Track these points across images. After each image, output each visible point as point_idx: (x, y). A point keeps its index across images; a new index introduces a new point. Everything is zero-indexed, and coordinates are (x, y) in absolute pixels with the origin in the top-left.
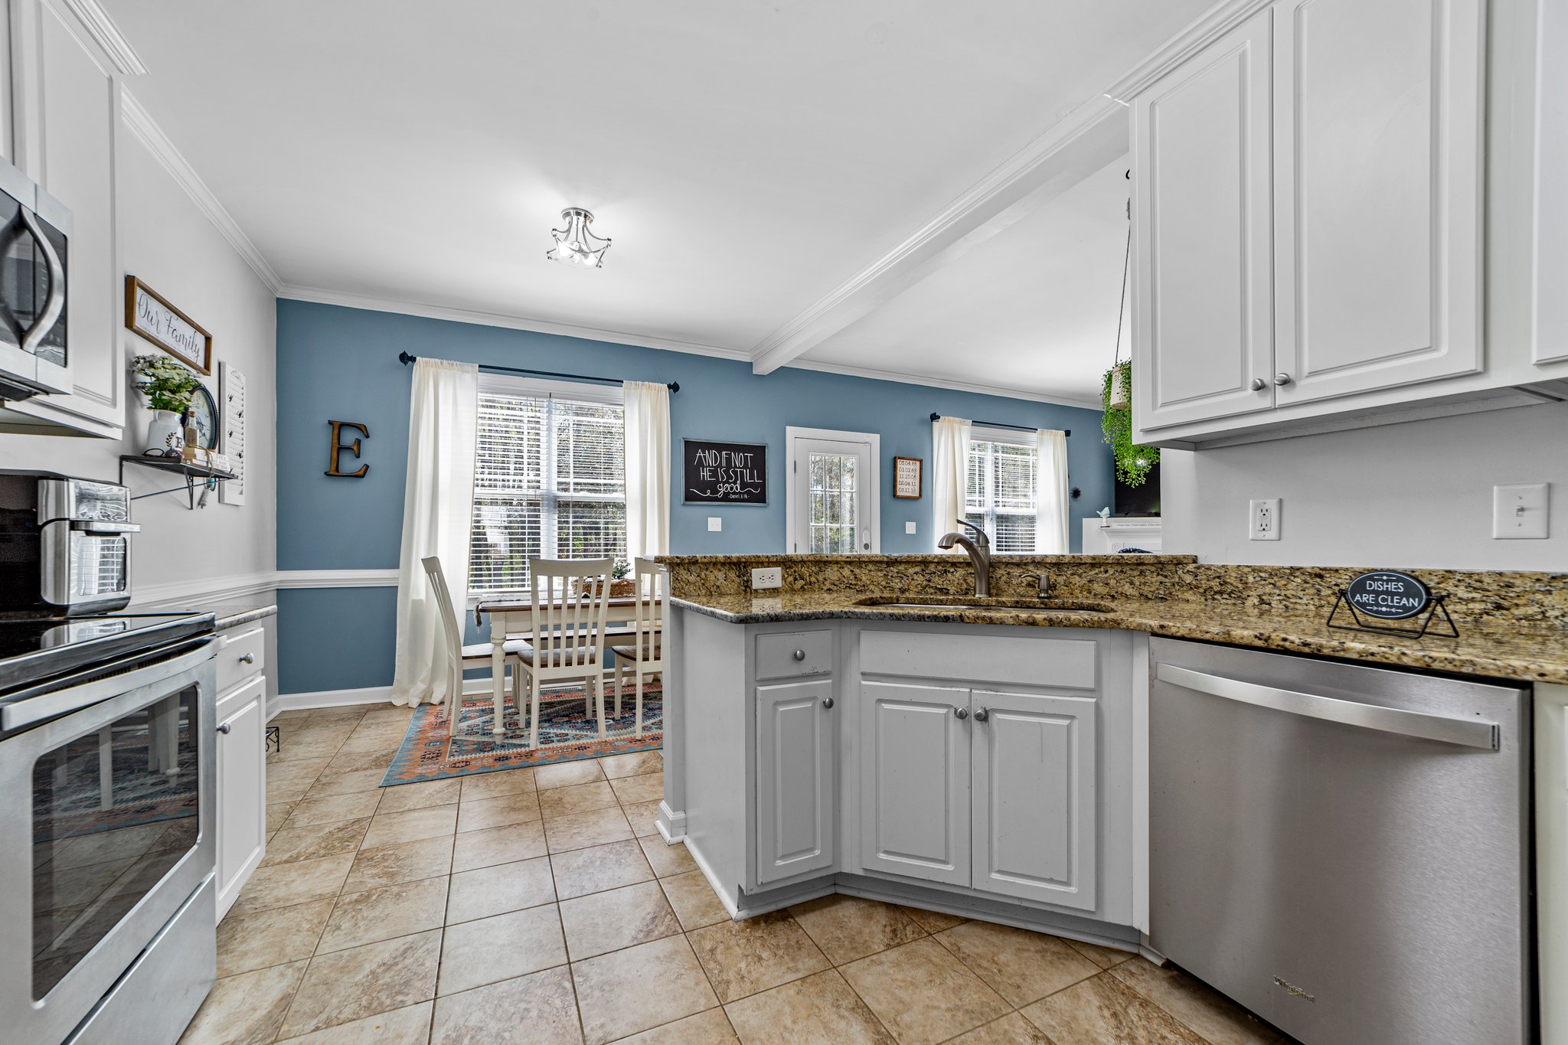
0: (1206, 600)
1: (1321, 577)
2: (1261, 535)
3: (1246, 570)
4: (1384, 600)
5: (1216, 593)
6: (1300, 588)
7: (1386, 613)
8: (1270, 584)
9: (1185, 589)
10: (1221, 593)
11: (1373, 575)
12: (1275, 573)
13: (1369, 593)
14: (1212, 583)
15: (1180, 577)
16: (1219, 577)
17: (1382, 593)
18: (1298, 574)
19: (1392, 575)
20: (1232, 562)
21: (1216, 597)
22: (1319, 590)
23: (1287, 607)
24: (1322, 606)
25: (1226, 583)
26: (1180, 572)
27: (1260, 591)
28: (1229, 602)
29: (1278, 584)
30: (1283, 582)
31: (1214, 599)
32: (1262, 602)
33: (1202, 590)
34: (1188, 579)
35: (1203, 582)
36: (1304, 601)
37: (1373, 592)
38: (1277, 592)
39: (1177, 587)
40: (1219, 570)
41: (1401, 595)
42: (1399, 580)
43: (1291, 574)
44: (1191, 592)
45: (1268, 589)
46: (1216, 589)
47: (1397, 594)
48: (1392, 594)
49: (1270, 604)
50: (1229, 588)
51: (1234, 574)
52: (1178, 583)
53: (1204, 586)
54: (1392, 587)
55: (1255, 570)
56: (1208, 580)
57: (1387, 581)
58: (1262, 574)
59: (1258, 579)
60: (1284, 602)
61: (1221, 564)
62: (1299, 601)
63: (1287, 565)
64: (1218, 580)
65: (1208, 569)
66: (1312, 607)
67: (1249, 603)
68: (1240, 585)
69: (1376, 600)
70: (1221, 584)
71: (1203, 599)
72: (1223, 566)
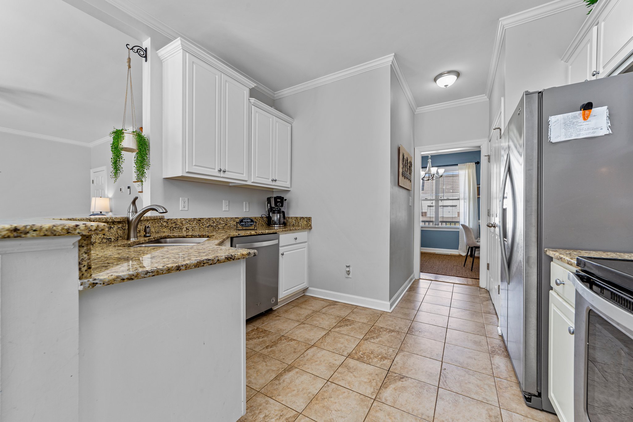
0: (171, 231)
1: (200, 220)
2: (183, 209)
3: (183, 220)
4: (247, 223)
5: (174, 228)
6: (196, 224)
7: (247, 226)
8: (189, 223)
9: (163, 228)
10: (175, 228)
11: (244, 219)
12: (190, 220)
13: (244, 222)
14: (173, 225)
15: (161, 224)
16: (175, 223)
17: (247, 222)
18: (195, 220)
19: (248, 218)
20: (179, 218)
21: (174, 229)
22: (200, 224)
23: (193, 230)
24: (200, 228)
25: (177, 224)
26: (162, 222)
27: (186, 226)
28: (178, 230)
29: (191, 223)
30: (192, 223)
31: (173, 230)
32: (187, 229)
33: (169, 228)
34: (165, 224)
35: (170, 225)
36: (197, 228)
37: (245, 222)
38: (191, 226)
39: (160, 227)
40: (175, 220)
41: (250, 222)
42: (250, 219)
43: (194, 220)
44: (165, 229)
45: (188, 225)
46: (174, 227)
47: (249, 222)
48: (248, 222)
49: (189, 230)
50: (178, 226)
51: (179, 221)
52: (161, 226)
53: (170, 226)
54: (248, 221)
55: (185, 219)
56: (171, 224)
57: (247, 220)
58: (187, 221)
59: (186, 222)
60: (192, 229)
61: (175, 218)
62: (195, 228)
63: (193, 218)
64: (174, 224)
65: (171, 220)
66: (198, 229)
67: (183, 230)
68: (181, 225)
69: (245, 224)
70: (175, 225)
71: (170, 231)
72: (176, 219)
